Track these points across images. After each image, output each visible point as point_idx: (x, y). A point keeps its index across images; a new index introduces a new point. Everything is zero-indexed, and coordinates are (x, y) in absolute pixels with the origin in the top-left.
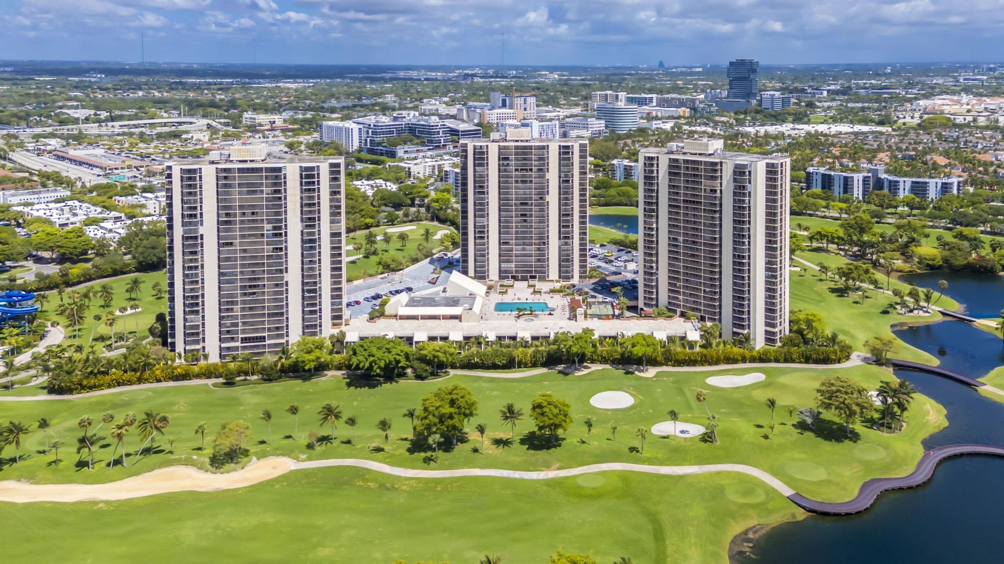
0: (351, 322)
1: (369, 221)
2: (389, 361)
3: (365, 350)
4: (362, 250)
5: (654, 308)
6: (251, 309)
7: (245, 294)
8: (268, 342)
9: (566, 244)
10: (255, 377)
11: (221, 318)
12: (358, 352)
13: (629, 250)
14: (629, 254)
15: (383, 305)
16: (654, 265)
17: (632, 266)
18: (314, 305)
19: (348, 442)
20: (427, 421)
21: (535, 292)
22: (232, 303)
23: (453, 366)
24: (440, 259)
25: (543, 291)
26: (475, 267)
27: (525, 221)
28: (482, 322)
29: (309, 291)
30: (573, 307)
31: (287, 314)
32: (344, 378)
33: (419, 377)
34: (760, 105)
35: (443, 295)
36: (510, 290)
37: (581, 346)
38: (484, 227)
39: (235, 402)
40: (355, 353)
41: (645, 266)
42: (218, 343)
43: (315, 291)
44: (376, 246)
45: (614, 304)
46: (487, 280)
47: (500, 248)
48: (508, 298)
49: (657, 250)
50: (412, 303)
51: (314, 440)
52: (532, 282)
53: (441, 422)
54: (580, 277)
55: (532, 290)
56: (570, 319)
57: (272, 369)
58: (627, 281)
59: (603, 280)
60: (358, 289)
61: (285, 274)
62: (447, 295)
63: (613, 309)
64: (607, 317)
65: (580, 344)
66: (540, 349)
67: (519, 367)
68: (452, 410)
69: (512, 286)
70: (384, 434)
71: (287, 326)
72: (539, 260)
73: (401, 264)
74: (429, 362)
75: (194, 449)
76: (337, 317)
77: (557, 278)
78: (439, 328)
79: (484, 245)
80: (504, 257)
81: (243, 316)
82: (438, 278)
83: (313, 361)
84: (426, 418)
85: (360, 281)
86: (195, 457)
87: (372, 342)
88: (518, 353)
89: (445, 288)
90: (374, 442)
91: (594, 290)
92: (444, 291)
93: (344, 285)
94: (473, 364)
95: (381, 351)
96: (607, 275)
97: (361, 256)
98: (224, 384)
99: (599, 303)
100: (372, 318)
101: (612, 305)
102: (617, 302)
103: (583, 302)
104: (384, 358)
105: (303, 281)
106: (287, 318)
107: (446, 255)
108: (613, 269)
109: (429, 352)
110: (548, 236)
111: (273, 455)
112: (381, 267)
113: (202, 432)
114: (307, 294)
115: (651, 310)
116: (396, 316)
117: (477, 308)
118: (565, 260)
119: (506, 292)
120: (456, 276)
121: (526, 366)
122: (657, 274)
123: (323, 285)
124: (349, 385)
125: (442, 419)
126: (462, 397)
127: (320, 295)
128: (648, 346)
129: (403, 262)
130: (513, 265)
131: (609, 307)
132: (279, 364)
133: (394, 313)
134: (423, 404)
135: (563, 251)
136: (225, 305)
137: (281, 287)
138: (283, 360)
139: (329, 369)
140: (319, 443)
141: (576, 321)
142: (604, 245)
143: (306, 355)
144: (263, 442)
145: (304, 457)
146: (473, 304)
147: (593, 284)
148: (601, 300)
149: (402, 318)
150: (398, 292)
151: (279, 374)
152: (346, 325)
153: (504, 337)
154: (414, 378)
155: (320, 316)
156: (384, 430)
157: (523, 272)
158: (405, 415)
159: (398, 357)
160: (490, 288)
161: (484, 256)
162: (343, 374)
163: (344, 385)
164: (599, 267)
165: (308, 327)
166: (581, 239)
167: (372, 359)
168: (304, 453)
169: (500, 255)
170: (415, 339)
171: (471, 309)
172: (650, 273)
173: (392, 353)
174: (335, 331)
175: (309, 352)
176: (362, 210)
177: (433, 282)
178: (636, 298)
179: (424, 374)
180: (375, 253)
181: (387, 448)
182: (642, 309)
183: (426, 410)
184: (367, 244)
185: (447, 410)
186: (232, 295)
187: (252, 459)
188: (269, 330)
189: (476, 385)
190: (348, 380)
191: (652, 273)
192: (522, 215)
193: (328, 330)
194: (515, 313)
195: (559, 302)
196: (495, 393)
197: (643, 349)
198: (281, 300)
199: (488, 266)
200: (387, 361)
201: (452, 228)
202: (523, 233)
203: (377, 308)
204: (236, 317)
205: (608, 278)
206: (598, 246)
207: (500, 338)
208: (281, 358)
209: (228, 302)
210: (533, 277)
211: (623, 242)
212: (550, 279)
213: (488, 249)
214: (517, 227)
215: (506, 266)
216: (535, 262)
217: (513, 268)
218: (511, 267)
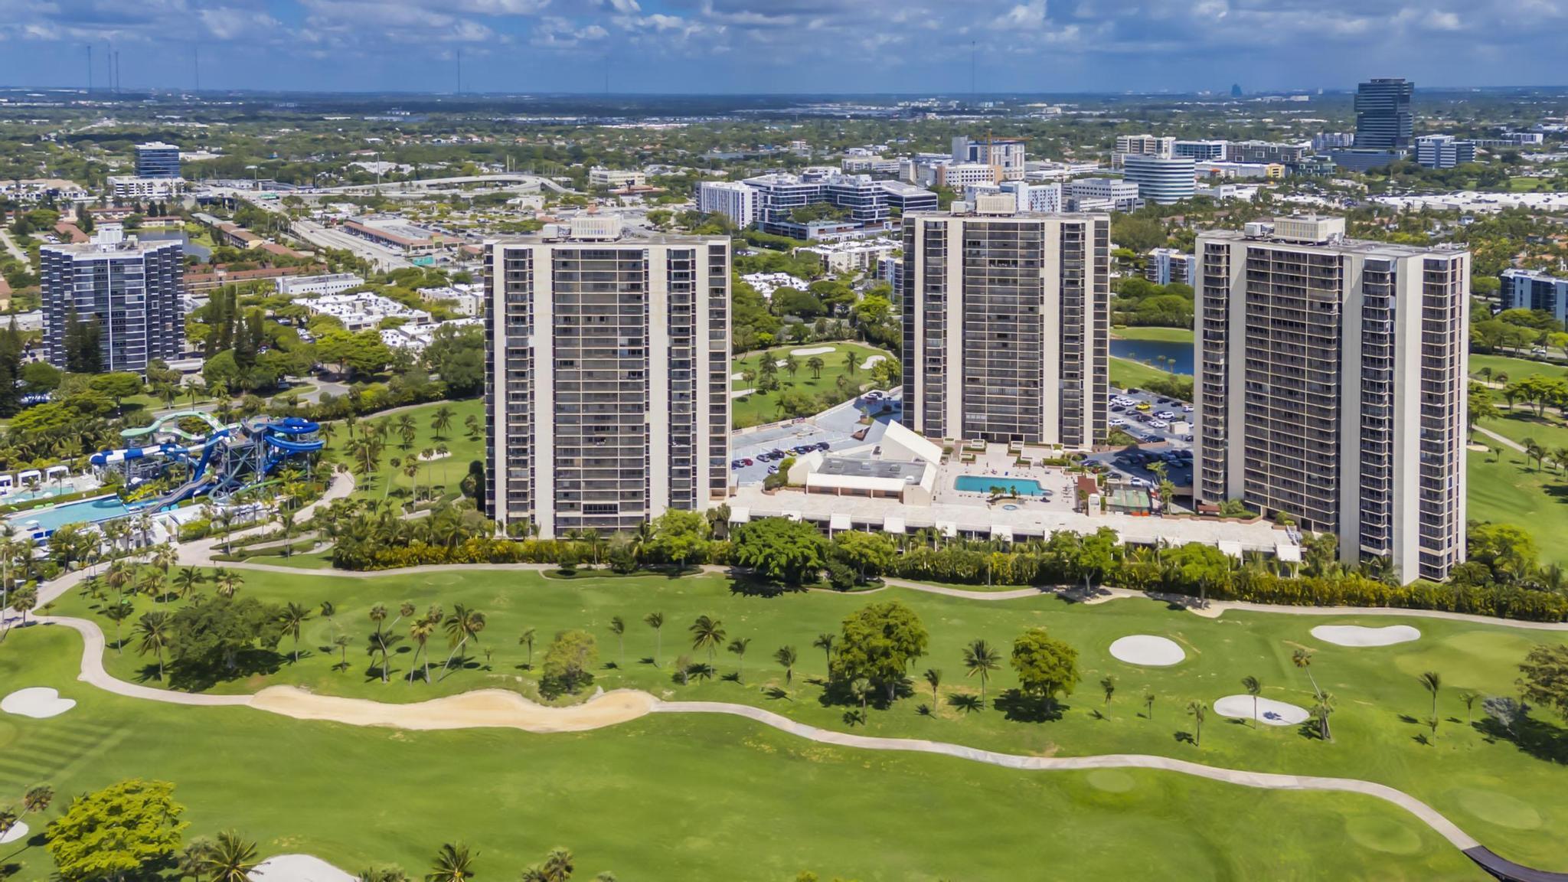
0: (739, 492)
1: (765, 336)
2: (794, 557)
3: (759, 537)
4: (756, 382)
5: (1221, 501)
6: (598, 462)
7: (590, 440)
8: (621, 514)
9: (1072, 386)
10: (602, 566)
11: (557, 474)
12: (748, 538)
13: (1178, 400)
14: (1178, 408)
15: (785, 467)
16: (1221, 428)
17: (1182, 428)
18: (685, 462)
19: (733, 678)
20: (850, 657)
21: (1020, 463)
22: (572, 452)
23: (890, 574)
24: (871, 401)
25: (1033, 462)
26: (925, 416)
27: (1004, 345)
28: (935, 505)
29: (679, 441)
30: (1083, 491)
31: (648, 474)
32: (728, 578)
33: (838, 586)
34: (1415, 159)
35: (874, 458)
36: (979, 457)
37: (1095, 558)
38: (939, 352)
39: (573, 602)
40: (743, 541)
41: (1205, 429)
42: (552, 511)
43: (686, 441)
44: (775, 375)
45: (1152, 490)
46: (943, 438)
47: (964, 388)
48: (976, 470)
49: (1226, 403)
50: (828, 468)
51: (683, 669)
52: (1015, 446)
53: (871, 659)
54: (1095, 442)
55: (1014, 459)
56: (1076, 510)
57: (625, 555)
58: (1174, 452)
59: (1133, 449)
60: (749, 441)
61: (645, 413)
62: (881, 458)
63: (1150, 498)
64: (1139, 511)
65: (1094, 553)
66: (1028, 555)
67: (994, 582)
68: (888, 643)
69: (983, 450)
70: (785, 670)
71: (648, 491)
72: (1026, 411)
73: (812, 405)
74: (853, 564)
75: (518, 667)
76: (718, 484)
77: (1057, 443)
78: (869, 511)
79: (939, 382)
80: (970, 403)
81: (587, 473)
82: (867, 431)
83: (684, 548)
84: (848, 651)
85: (753, 429)
86: (519, 679)
87: (769, 525)
88: (993, 559)
89: (878, 448)
90: (771, 682)
91: (1117, 464)
92: (877, 452)
93: (729, 434)
94: (920, 571)
95: (782, 540)
96: (1140, 442)
97: (754, 390)
98: (560, 572)
99: (1126, 487)
100: (769, 487)
101: (1148, 492)
102: (1157, 487)
103: (1100, 484)
104: (786, 551)
105: (670, 425)
106: (648, 480)
107: (880, 395)
108: (1151, 432)
109: (853, 548)
110: (1042, 372)
111: (626, 687)
112: (782, 409)
113: (530, 642)
114: (675, 446)
115: (1215, 504)
116: (804, 486)
117: (927, 483)
118: (1069, 413)
119: (973, 460)
120: (895, 430)
121: (1004, 581)
122: (1226, 444)
123: (699, 433)
124: (735, 589)
125: (872, 655)
126: (904, 624)
127: (695, 447)
128: (1210, 564)
129: (815, 403)
130: (985, 416)
131: (1143, 495)
132: (636, 549)
133: (801, 483)
134: (844, 630)
135: (1067, 397)
136: (563, 454)
137: (639, 432)
138: (641, 543)
139: (707, 563)
140: (691, 675)
141: (1087, 514)
142: (1136, 392)
143: (674, 538)
144: (612, 666)
145: (669, 693)
146: (921, 476)
147: (1116, 454)
148: (1129, 482)
149: (815, 490)
150: (807, 449)
151: (635, 563)
152: (731, 496)
153: (970, 533)
154: (830, 586)
155: (695, 480)
156: (787, 665)
157: (1000, 428)
158: (817, 644)
159: (806, 552)
160: (948, 451)
161: (938, 399)
162: (726, 572)
163: (727, 588)
164: (1126, 427)
165: (677, 495)
166: (1097, 379)
167: (768, 551)
168: (669, 688)
169: (964, 400)
170: (833, 526)
171: (918, 484)
172: (1213, 441)
173: (799, 545)
174: (716, 504)
175: (678, 534)
176: (756, 320)
177: (860, 437)
178: (1190, 483)
179: (846, 582)
180: (774, 387)
181: (789, 693)
182: (1199, 502)
183: (848, 638)
184: (762, 372)
185: (880, 641)
186: (571, 441)
187: (596, 690)
188: (623, 495)
189: (925, 606)
190: (733, 582)
191: (1217, 442)
192: (1000, 336)
193: (705, 502)
194: (988, 494)
195: (1058, 481)
196: (955, 622)
197: (1200, 569)
198: (639, 452)
199: (945, 416)
200: (791, 556)
201: (889, 352)
202: (1002, 364)
203: (777, 472)
204: (577, 474)
205: (1141, 447)
206: (1125, 391)
207: (963, 534)
208: (638, 539)
209: (566, 450)
210: (1016, 438)
211: (1168, 387)
212: (1045, 442)
213: (945, 388)
214: (991, 355)
215: (973, 417)
216: (1019, 413)
217: (985, 420)
218: (982, 420)
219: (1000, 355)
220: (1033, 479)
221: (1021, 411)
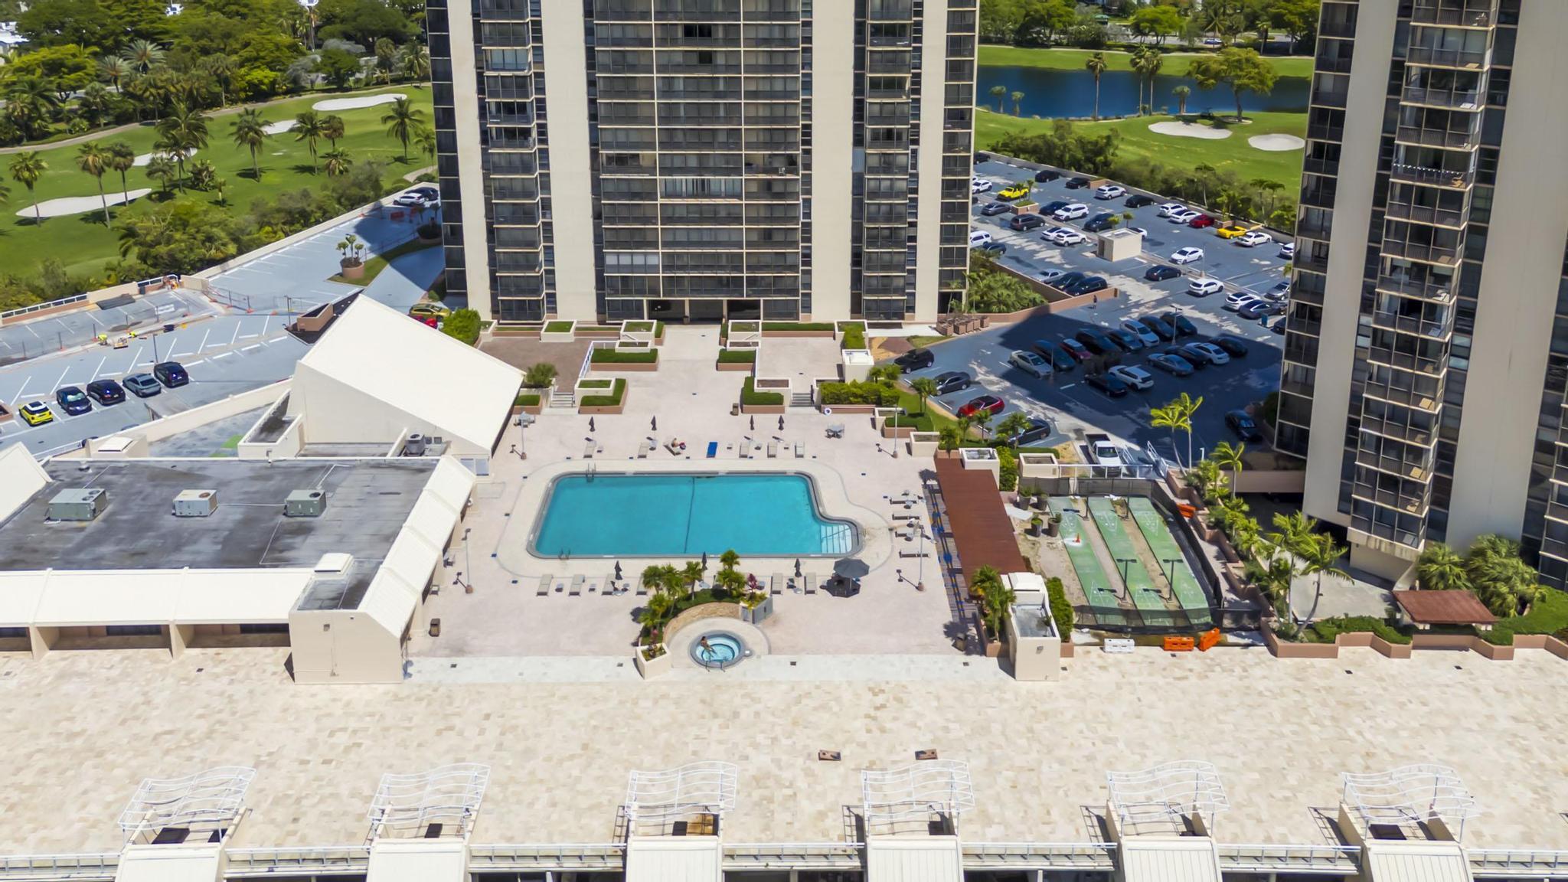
1: (261, 75)
9: (886, 164)
14: (1081, 190)
21: (752, 399)
25: (788, 394)
26: (493, 261)
27: (706, 59)
36: (634, 388)
38: (521, 84)
46: (547, 318)
47: (595, 183)
52: (737, 336)
59: (1042, 320)
69: (649, 359)
72: (767, 237)
77: (846, 317)
79: (527, 168)
80: (614, 221)
82: (354, 297)
110: (807, 130)
118: (880, 236)
119: (615, 401)
130: (656, 257)
135: (874, 194)
141: (1008, 664)
147: (1010, 339)
157: (698, 285)
160: (541, 374)
161: (527, 215)
166: (950, 142)
169: (597, 216)
192: (689, 31)
199: (550, 260)
202: (698, 113)
205: (1057, 308)
210: (739, 309)
211: (1050, 146)
212: (818, 315)
213: (546, 186)
214: (668, 89)
215: (625, 260)
216: (750, 245)
217: (655, 268)
218: (646, 268)
219: (696, 88)
220: (791, 465)
221: (755, 237)
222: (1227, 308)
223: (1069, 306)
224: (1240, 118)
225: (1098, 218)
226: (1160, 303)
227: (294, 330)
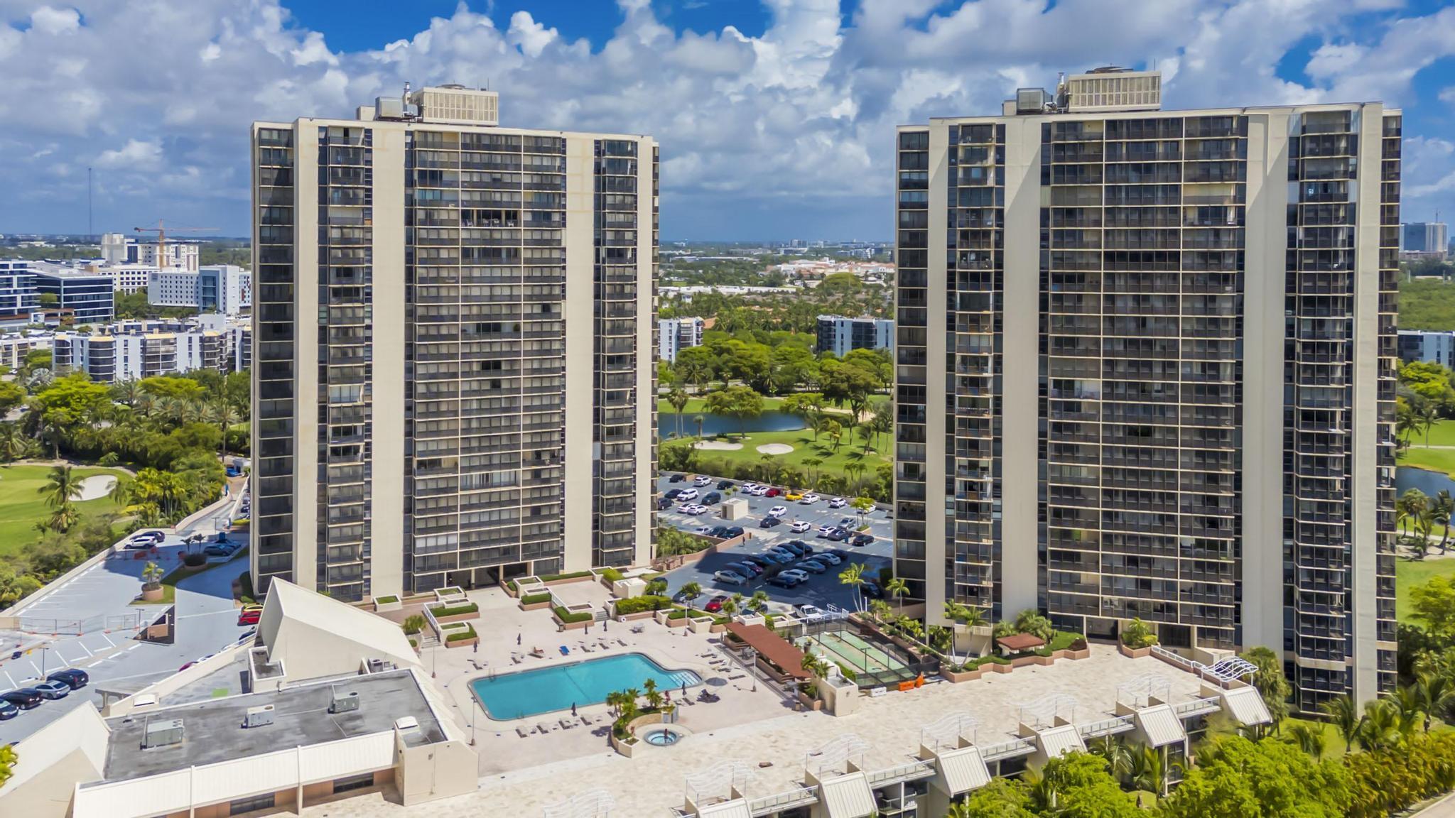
9: (618, 453)
16: (988, 479)
21: (568, 620)
25: (593, 612)
26: (322, 557)
27: (495, 385)
38: (353, 415)
47: (409, 485)
48: (495, 656)
50: (136, 750)
55: (545, 613)
59: (716, 555)
69: (474, 610)
72: (535, 513)
77: (592, 566)
79: (358, 477)
80: (421, 514)
82: (171, 611)
96: (713, 540)
107: (159, 537)
110: (562, 432)
118: (613, 504)
130: (458, 537)
135: (604, 474)
147: (703, 567)
157: (482, 556)
160: (412, 626)
161: (354, 515)
169: (408, 509)
171: (435, 736)
177: (161, 636)
192: (486, 366)
199: (368, 551)
201: (120, 469)
202: (489, 425)
210: (516, 572)
212: (574, 569)
213: (369, 491)
215: (431, 543)
216: (525, 520)
217: (454, 546)
218: (447, 547)
220: (623, 650)
221: (528, 514)
222: (820, 537)
223: (727, 546)
224: (744, 437)
225: (708, 497)
226: (779, 539)
227: (144, 637)
